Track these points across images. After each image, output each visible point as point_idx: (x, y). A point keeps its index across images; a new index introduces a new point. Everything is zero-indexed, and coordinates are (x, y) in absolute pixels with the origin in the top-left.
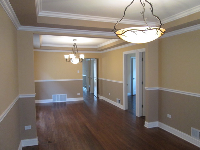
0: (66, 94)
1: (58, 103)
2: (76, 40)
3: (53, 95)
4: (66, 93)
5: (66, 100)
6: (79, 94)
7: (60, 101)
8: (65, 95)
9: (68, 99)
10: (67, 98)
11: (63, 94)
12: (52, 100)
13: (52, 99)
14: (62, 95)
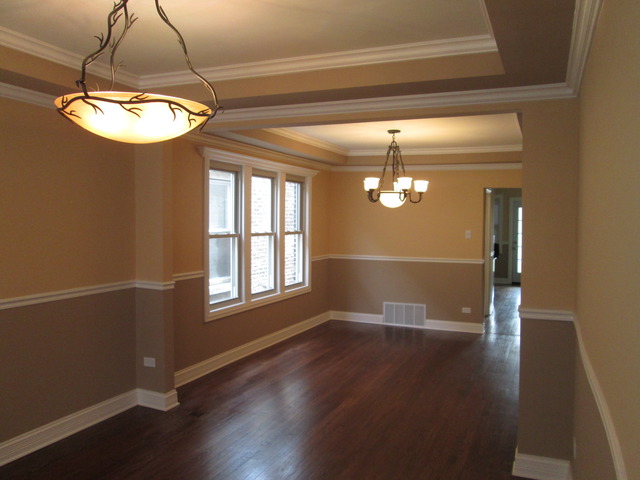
0: (424, 306)
1: (399, 330)
2: (398, 131)
3: (385, 303)
4: (422, 303)
5: (422, 324)
6: (466, 310)
7: (406, 323)
8: (422, 308)
9: (428, 321)
10: (427, 318)
11: (414, 305)
12: (381, 316)
13: (381, 313)
14: (412, 307)
